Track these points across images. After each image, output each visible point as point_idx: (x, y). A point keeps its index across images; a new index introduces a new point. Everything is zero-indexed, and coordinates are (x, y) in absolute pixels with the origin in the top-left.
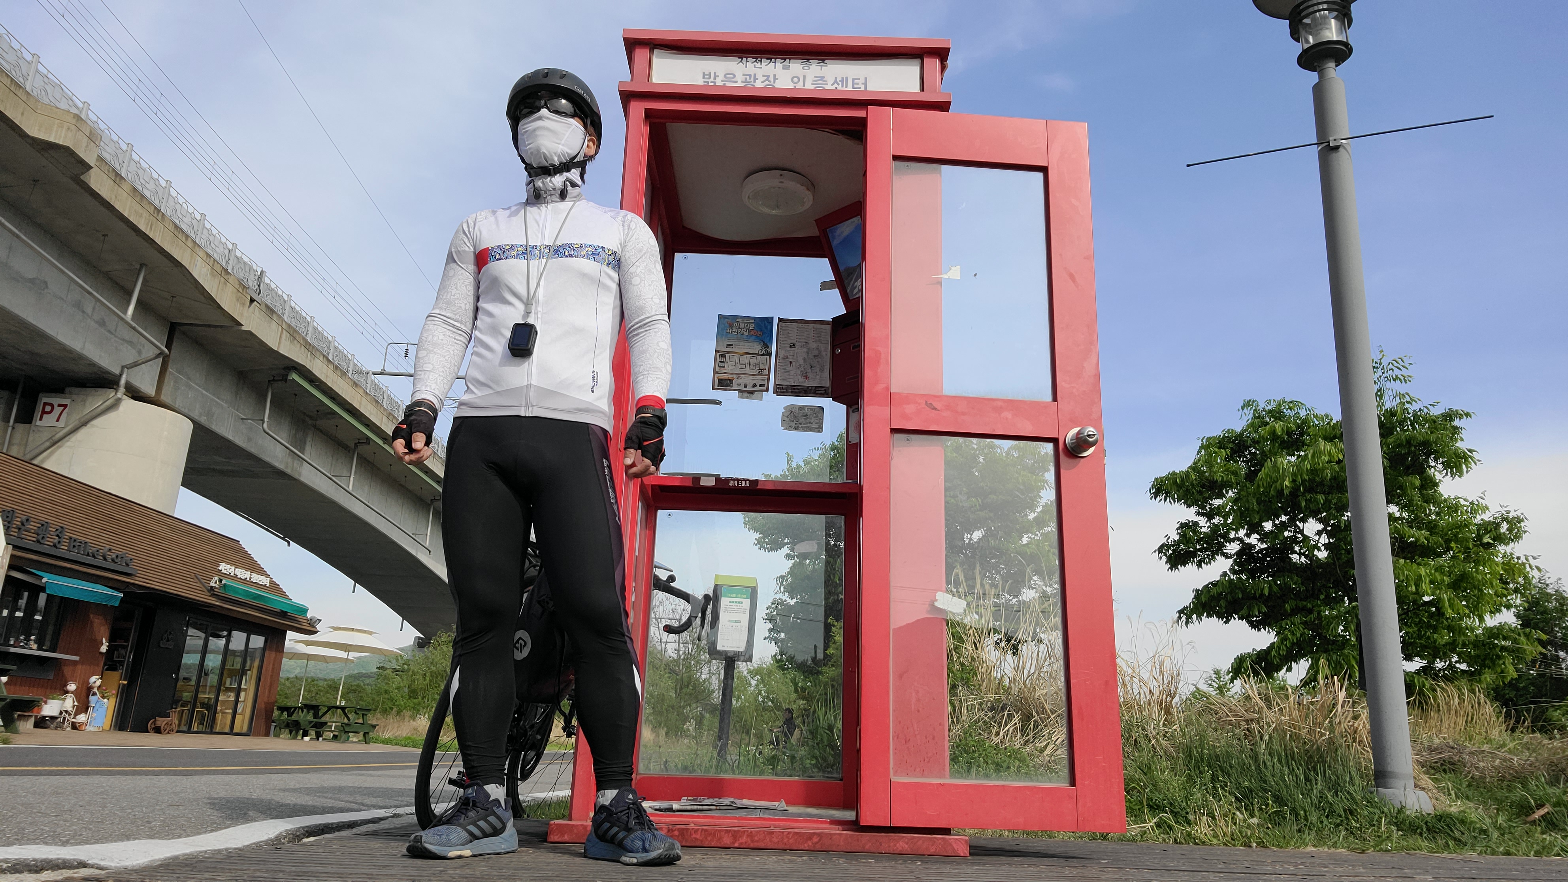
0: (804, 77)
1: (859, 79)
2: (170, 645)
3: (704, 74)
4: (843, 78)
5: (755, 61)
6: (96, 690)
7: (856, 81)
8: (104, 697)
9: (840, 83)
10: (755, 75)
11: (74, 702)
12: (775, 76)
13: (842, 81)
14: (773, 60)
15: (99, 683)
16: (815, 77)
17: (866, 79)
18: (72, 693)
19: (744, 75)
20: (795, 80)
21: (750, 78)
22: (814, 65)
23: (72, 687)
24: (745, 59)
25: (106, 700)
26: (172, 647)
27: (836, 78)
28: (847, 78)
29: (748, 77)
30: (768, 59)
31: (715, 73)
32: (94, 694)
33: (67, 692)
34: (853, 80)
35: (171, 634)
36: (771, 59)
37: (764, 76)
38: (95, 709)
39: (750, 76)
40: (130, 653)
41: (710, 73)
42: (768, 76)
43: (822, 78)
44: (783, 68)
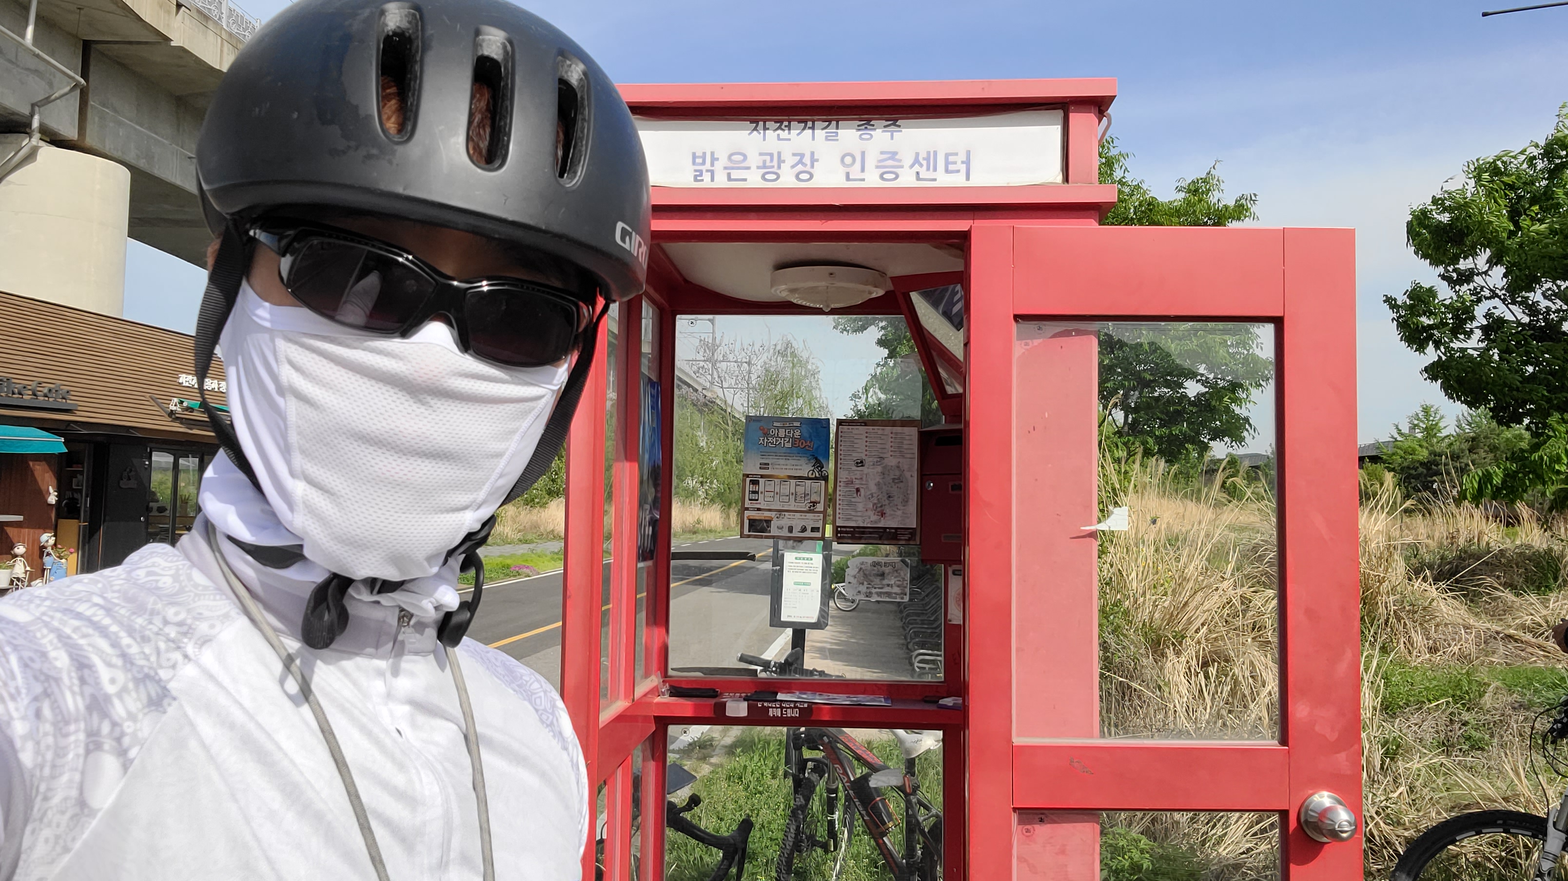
0: (863, 154)
1: (956, 154)
2: (133, 484)
3: (694, 157)
4: (929, 153)
5: (780, 128)
6: (49, 550)
7: (951, 159)
8: (60, 558)
9: (924, 163)
10: (779, 154)
11: (25, 567)
12: (812, 154)
13: (927, 159)
14: (810, 124)
15: (52, 541)
16: (882, 153)
17: (968, 153)
18: (22, 556)
19: (761, 154)
20: (848, 160)
21: (772, 160)
22: (879, 131)
23: (20, 549)
24: (761, 123)
25: (63, 561)
26: (135, 486)
27: (917, 154)
28: (935, 153)
29: (768, 158)
30: (800, 122)
31: (712, 154)
32: (48, 554)
33: (16, 556)
34: (947, 155)
35: (131, 471)
36: (805, 122)
37: (794, 155)
38: (52, 571)
39: (771, 155)
40: (87, 496)
41: (704, 154)
42: (802, 156)
43: (893, 155)
44: (827, 139)
